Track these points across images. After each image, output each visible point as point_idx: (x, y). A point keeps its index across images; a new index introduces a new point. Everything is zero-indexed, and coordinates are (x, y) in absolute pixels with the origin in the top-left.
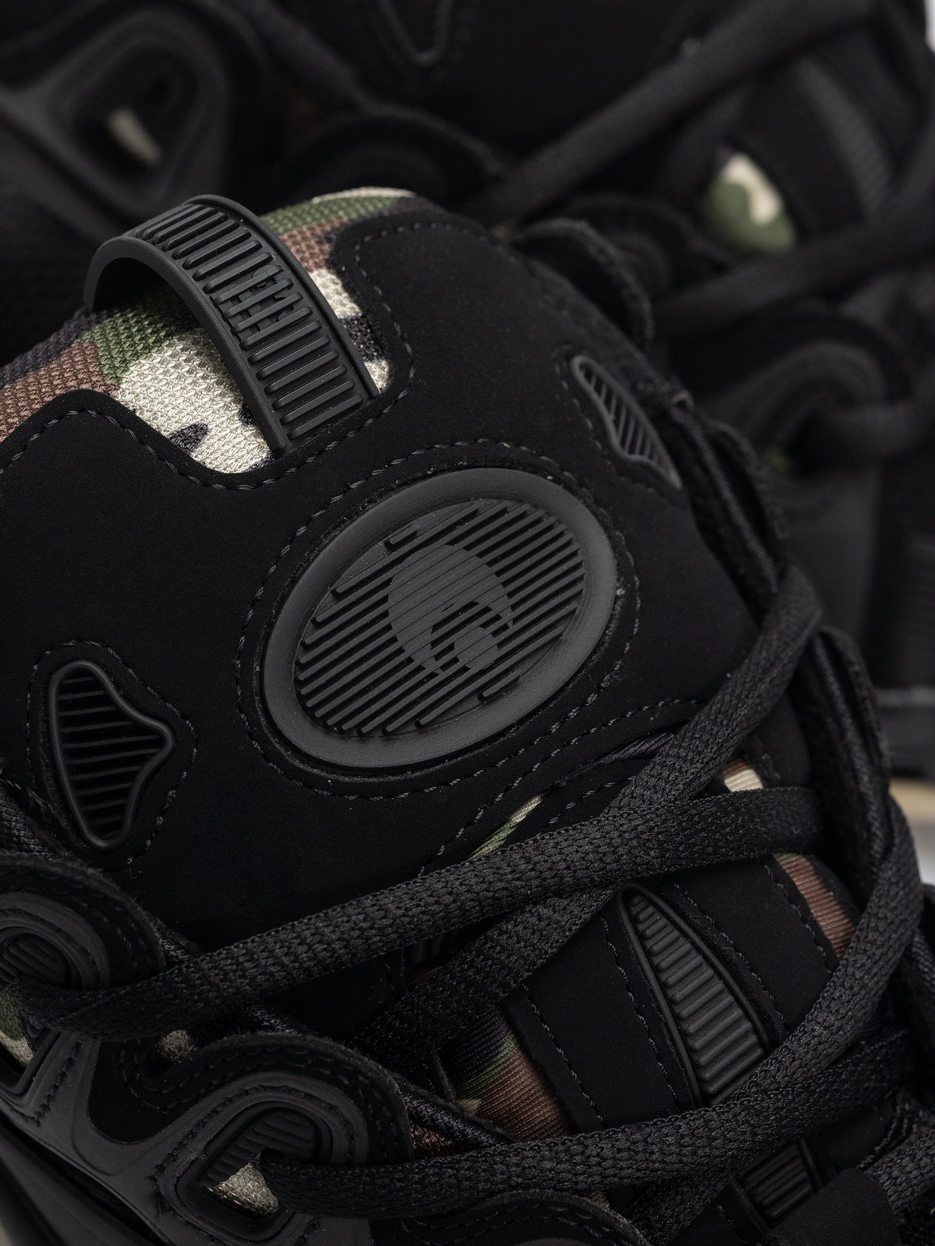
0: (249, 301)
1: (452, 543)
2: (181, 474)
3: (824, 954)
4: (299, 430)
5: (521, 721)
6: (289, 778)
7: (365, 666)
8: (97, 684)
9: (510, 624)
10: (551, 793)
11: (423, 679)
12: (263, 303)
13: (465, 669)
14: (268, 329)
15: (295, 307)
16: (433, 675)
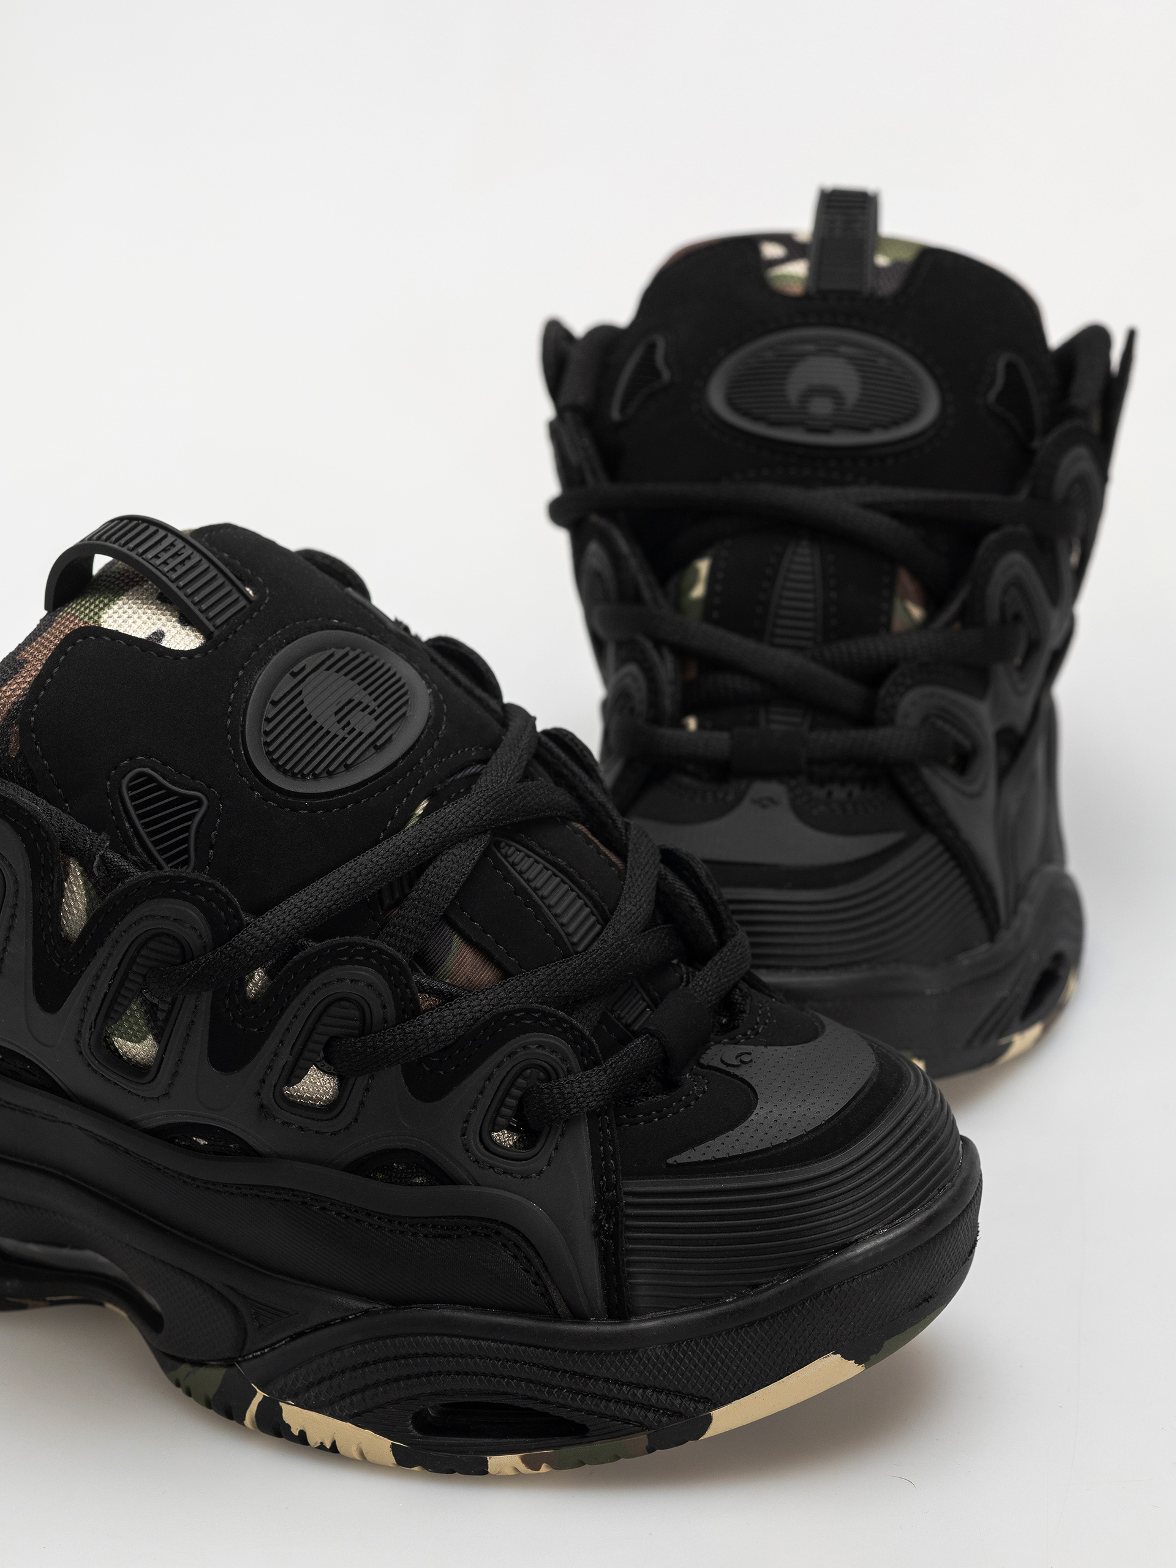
0: (164, 556)
1: (328, 669)
2: (159, 656)
3: (616, 872)
4: (219, 622)
5: (403, 757)
6: (281, 808)
7: (305, 738)
8: (151, 779)
9: (376, 708)
10: (432, 796)
11: (339, 742)
12: (172, 556)
13: (360, 734)
14: (181, 570)
15: (192, 557)
16: (344, 739)
